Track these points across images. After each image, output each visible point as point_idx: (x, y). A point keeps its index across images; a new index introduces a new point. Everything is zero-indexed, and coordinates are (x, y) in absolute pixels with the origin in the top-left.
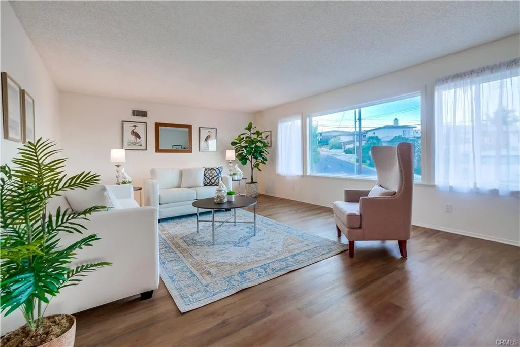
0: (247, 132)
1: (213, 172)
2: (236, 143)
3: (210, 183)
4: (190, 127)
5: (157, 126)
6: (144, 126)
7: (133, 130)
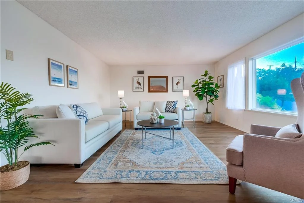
2: (195, 86)
4: (167, 77)
5: (149, 77)
6: (142, 78)
7: (137, 81)
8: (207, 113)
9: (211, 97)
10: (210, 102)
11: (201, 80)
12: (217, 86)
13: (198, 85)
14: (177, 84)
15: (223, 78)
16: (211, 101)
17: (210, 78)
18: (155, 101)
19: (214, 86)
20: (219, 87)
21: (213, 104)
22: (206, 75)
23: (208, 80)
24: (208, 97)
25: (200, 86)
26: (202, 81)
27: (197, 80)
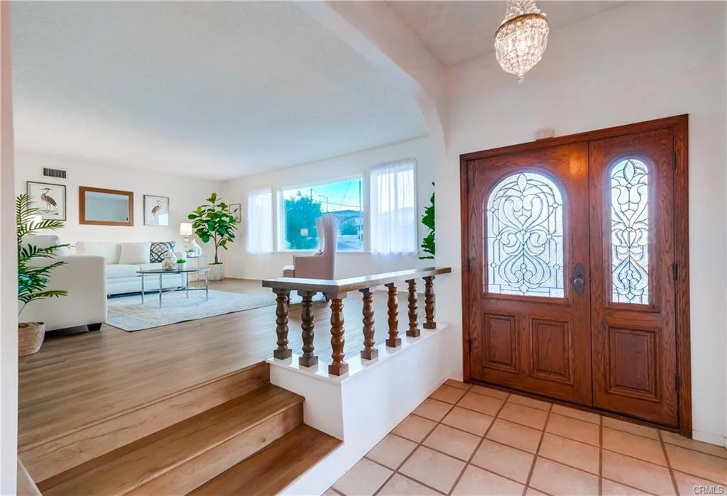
0: (210, 203)
1: (163, 247)
2: (195, 217)
3: (159, 259)
4: (130, 194)
5: (83, 190)
6: (61, 189)
7: (44, 194)
8: (217, 263)
9: (222, 236)
10: (220, 245)
11: (206, 208)
12: (232, 220)
13: (201, 216)
14: (154, 211)
15: (240, 207)
16: (223, 243)
17: (223, 206)
18: (120, 242)
19: (227, 220)
20: (235, 221)
21: (226, 249)
22: (213, 200)
23: (218, 209)
24: (219, 237)
25: (204, 217)
26: (209, 210)
27: (199, 208)
